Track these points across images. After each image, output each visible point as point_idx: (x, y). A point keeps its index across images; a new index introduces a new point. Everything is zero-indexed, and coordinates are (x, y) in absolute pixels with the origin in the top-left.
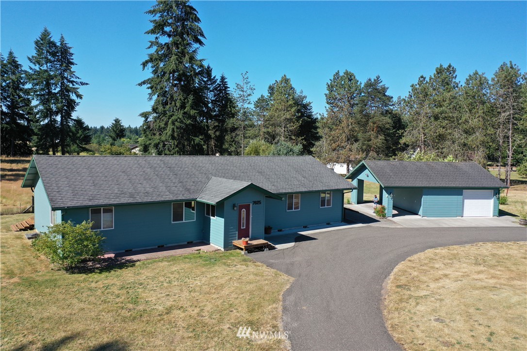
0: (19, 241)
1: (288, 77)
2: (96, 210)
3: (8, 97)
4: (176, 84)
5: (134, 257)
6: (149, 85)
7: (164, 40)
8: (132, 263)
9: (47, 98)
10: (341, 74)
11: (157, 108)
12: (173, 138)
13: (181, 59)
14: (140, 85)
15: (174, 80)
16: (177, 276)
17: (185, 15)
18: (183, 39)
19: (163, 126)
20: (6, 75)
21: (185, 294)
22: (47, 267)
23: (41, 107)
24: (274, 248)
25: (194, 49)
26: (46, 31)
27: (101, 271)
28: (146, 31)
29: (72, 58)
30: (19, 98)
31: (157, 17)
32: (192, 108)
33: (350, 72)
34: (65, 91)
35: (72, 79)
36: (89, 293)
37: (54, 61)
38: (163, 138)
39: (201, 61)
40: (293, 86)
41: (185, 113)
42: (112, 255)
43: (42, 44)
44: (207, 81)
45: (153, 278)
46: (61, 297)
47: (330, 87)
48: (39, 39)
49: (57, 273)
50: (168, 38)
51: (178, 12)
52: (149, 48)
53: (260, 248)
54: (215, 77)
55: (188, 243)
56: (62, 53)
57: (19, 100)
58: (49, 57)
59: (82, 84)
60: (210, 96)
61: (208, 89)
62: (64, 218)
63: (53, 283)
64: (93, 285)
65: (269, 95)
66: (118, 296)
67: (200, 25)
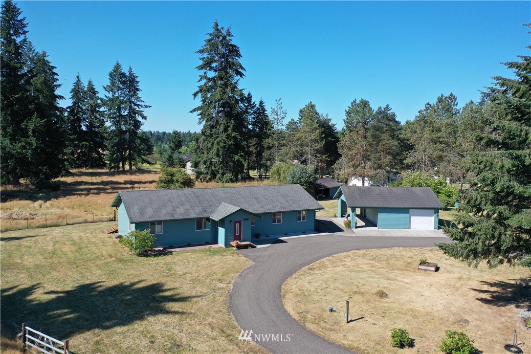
0: (111, 240)
1: (313, 104)
2: (153, 223)
3: (87, 118)
4: (221, 111)
5: (173, 250)
6: (199, 112)
7: (211, 74)
8: (171, 253)
9: (118, 120)
10: (358, 102)
11: (205, 132)
12: (218, 155)
13: (224, 90)
14: (192, 112)
15: (219, 107)
16: (193, 260)
17: (229, 52)
18: (227, 73)
19: (210, 146)
20: (86, 101)
21: (195, 268)
22: (128, 253)
23: (113, 128)
24: (256, 247)
25: (236, 81)
26: (118, 64)
27: (155, 256)
28: (197, 66)
29: (138, 85)
30: (96, 119)
31: (206, 55)
32: (234, 131)
33: (365, 100)
34: (133, 112)
35: (138, 103)
36: (149, 266)
37: (124, 89)
38: (210, 156)
39: (241, 91)
40: (317, 111)
41: (227, 135)
42: (162, 249)
43: (115, 75)
44: (248, 106)
45: (181, 261)
46: (135, 267)
47: (348, 113)
48: (112, 71)
49: (133, 256)
50: (214, 73)
51: (222, 50)
52: (199, 81)
53: (246, 247)
54: (254, 103)
55: (206, 243)
56: (130, 82)
57: (96, 121)
58: (120, 85)
59: (146, 107)
60: (251, 118)
61: (248, 113)
62: (136, 228)
63: (132, 261)
64: (151, 262)
65: (300, 117)
66: (162, 267)
67: (241, 61)
